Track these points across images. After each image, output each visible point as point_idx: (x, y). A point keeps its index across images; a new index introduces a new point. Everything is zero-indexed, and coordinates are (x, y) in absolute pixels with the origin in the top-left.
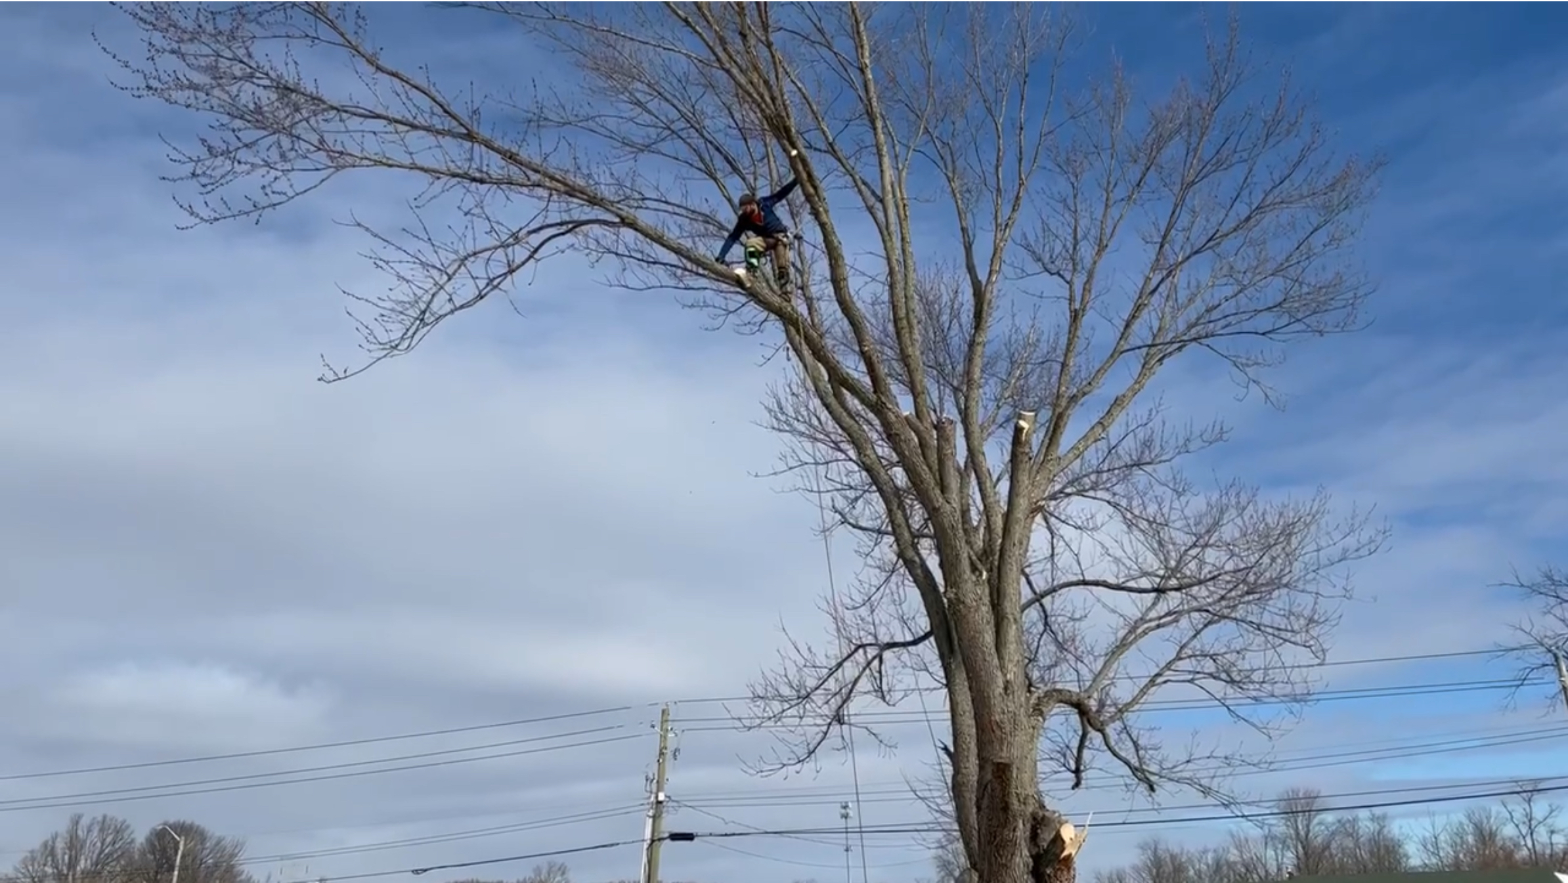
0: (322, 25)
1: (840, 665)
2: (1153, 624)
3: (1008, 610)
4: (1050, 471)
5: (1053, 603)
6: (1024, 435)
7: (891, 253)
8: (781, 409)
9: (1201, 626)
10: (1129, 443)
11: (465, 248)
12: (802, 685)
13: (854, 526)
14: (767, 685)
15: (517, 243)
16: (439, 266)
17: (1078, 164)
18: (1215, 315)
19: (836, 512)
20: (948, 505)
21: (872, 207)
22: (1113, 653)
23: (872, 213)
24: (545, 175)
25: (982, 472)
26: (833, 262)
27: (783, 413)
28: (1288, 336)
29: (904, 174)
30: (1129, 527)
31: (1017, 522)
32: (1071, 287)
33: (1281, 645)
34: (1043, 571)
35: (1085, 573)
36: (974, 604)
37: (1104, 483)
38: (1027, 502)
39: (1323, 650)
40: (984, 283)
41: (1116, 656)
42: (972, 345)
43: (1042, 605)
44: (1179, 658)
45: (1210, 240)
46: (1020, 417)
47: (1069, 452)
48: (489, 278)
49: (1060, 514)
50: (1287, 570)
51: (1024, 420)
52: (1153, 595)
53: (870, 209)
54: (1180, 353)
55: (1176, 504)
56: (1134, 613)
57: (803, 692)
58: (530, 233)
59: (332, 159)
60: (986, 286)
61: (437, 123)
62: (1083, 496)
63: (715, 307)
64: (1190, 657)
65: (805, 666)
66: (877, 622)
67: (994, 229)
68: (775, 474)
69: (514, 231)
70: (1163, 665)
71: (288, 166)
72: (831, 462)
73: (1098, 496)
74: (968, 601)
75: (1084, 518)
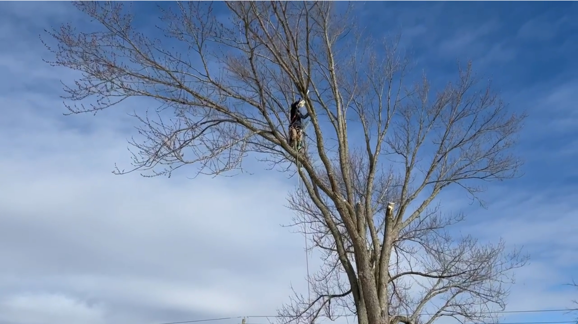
0: (126, 42)
1: (313, 303)
2: (437, 291)
3: (383, 282)
4: (399, 228)
5: (397, 282)
6: (391, 211)
7: (340, 139)
8: (294, 201)
9: (455, 293)
10: (428, 220)
11: (176, 128)
12: (298, 311)
13: (321, 247)
14: (284, 310)
15: (196, 127)
16: (165, 134)
17: (409, 113)
18: (462, 172)
19: (314, 241)
20: (360, 238)
21: (334, 121)
22: (422, 302)
23: (333, 124)
24: (209, 102)
25: (372, 227)
26: (318, 140)
27: (294, 202)
28: (491, 179)
29: (345, 112)
30: (427, 253)
31: (387, 246)
32: (406, 159)
33: (487, 301)
34: (394, 269)
35: (412, 269)
36: (370, 278)
37: (417, 235)
38: (391, 238)
39: (504, 305)
40: (374, 155)
41: (423, 303)
42: (369, 178)
43: (393, 282)
44: (447, 306)
45: (460, 142)
46: (389, 204)
47: (406, 221)
48: (185, 141)
49: (400, 247)
50: (489, 272)
51: (391, 205)
52: (438, 279)
53: (333, 122)
54: (448, 186)
55: (446, 245)
56: (430, 287)
57: (298, 314)
58: (201, 124)
59: (125, 91)
60: (374, 157)
61: (168, 80)
62: (410, 240)
63: (270, 161)
64: (451, 305)
65: (300, 303)
66: (328, 287)
67: (378, 135)
68: (291, 226)
69: (196, 123)
70: (440, 308)
71: (108, 94)
72: (313, 222)
73: (416, 240)
74: (368, 277)
75: (410, 249)
